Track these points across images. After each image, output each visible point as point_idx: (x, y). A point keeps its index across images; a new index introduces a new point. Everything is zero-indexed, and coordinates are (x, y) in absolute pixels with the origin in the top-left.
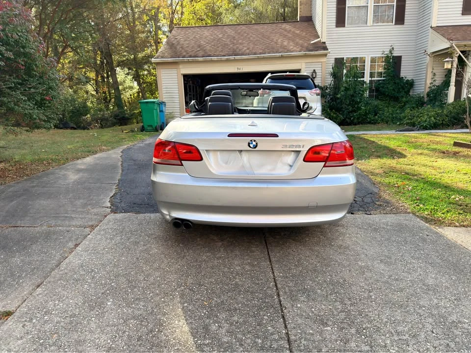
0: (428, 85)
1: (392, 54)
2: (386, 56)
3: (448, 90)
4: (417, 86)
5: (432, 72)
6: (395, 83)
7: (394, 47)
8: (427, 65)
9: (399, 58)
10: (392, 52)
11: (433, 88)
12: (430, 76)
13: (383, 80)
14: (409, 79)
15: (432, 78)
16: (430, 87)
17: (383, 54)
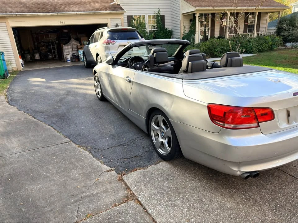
0: (182, 33)
1: (159, 13)
2: (156, 15)
3: (194, 36)
4: (174, 34)
5: (184, 25)
6: (164, 32)
7: (160, 9)
8: (181, 21)
9: (164, 16)
10: (160, 12)
11: (185, 35)
12: (183, 28)
13: (156, 30)
14: (170, 29)
15: (184, 29)
16: (183, 35)
17: (154, 13)
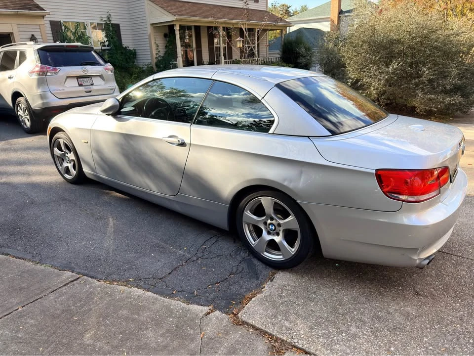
0: (155, 56)
1: (110, 21)
2: (105, 22)
3: (176, 61)
4: (139, 56)
5: (155, 43)
6: (122, 53)
7: (111, 14)
8: (150, 36)
9: (118, 26)
10: (110, 19)
11: (159, 58)
12: (154, 47)
13: (108, 50)
14: (131, 49)
15: (157, 49)
16: (156, 58)
17: (102, 20)
